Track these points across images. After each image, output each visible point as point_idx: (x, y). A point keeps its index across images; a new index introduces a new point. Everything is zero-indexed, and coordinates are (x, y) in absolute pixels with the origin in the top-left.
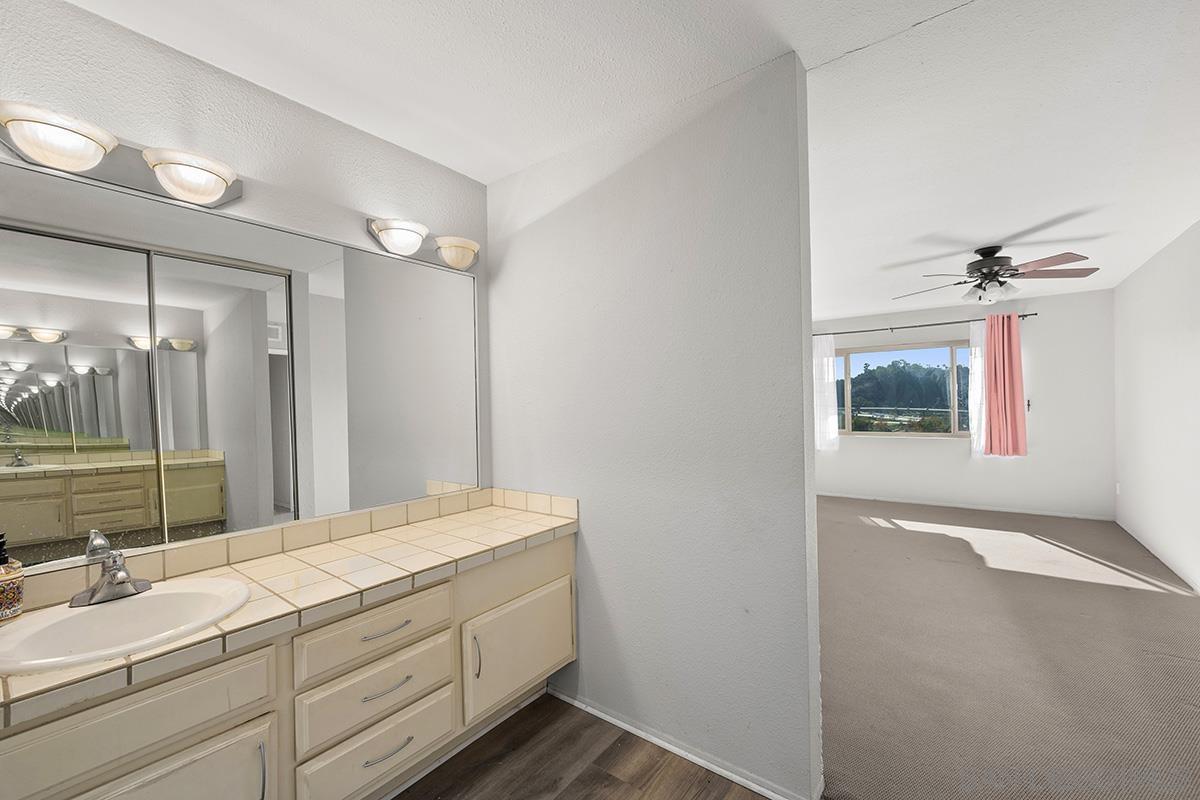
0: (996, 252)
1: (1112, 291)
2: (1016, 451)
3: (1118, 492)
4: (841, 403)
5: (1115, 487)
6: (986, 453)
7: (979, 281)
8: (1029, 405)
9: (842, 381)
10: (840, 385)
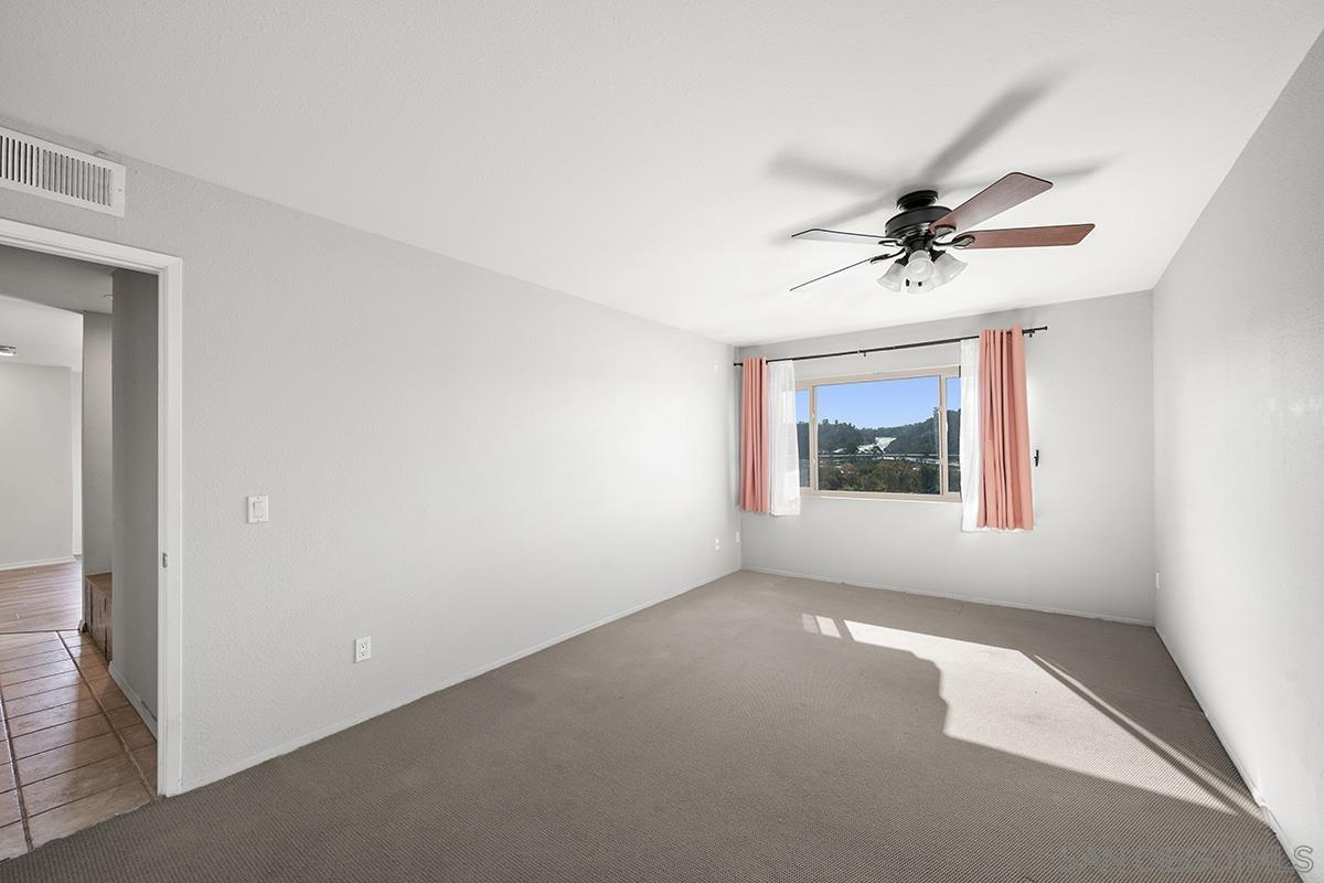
0: (932, 201)
1: (1148, 298)
2: (1018, 522)
3: (1158, 586)
4: (804, 453)
5: (1155, 575)
6: (978, 526)
7: (904, 254)
8: (1037, 458)
9: (807, 425)
10: (803, 430)
